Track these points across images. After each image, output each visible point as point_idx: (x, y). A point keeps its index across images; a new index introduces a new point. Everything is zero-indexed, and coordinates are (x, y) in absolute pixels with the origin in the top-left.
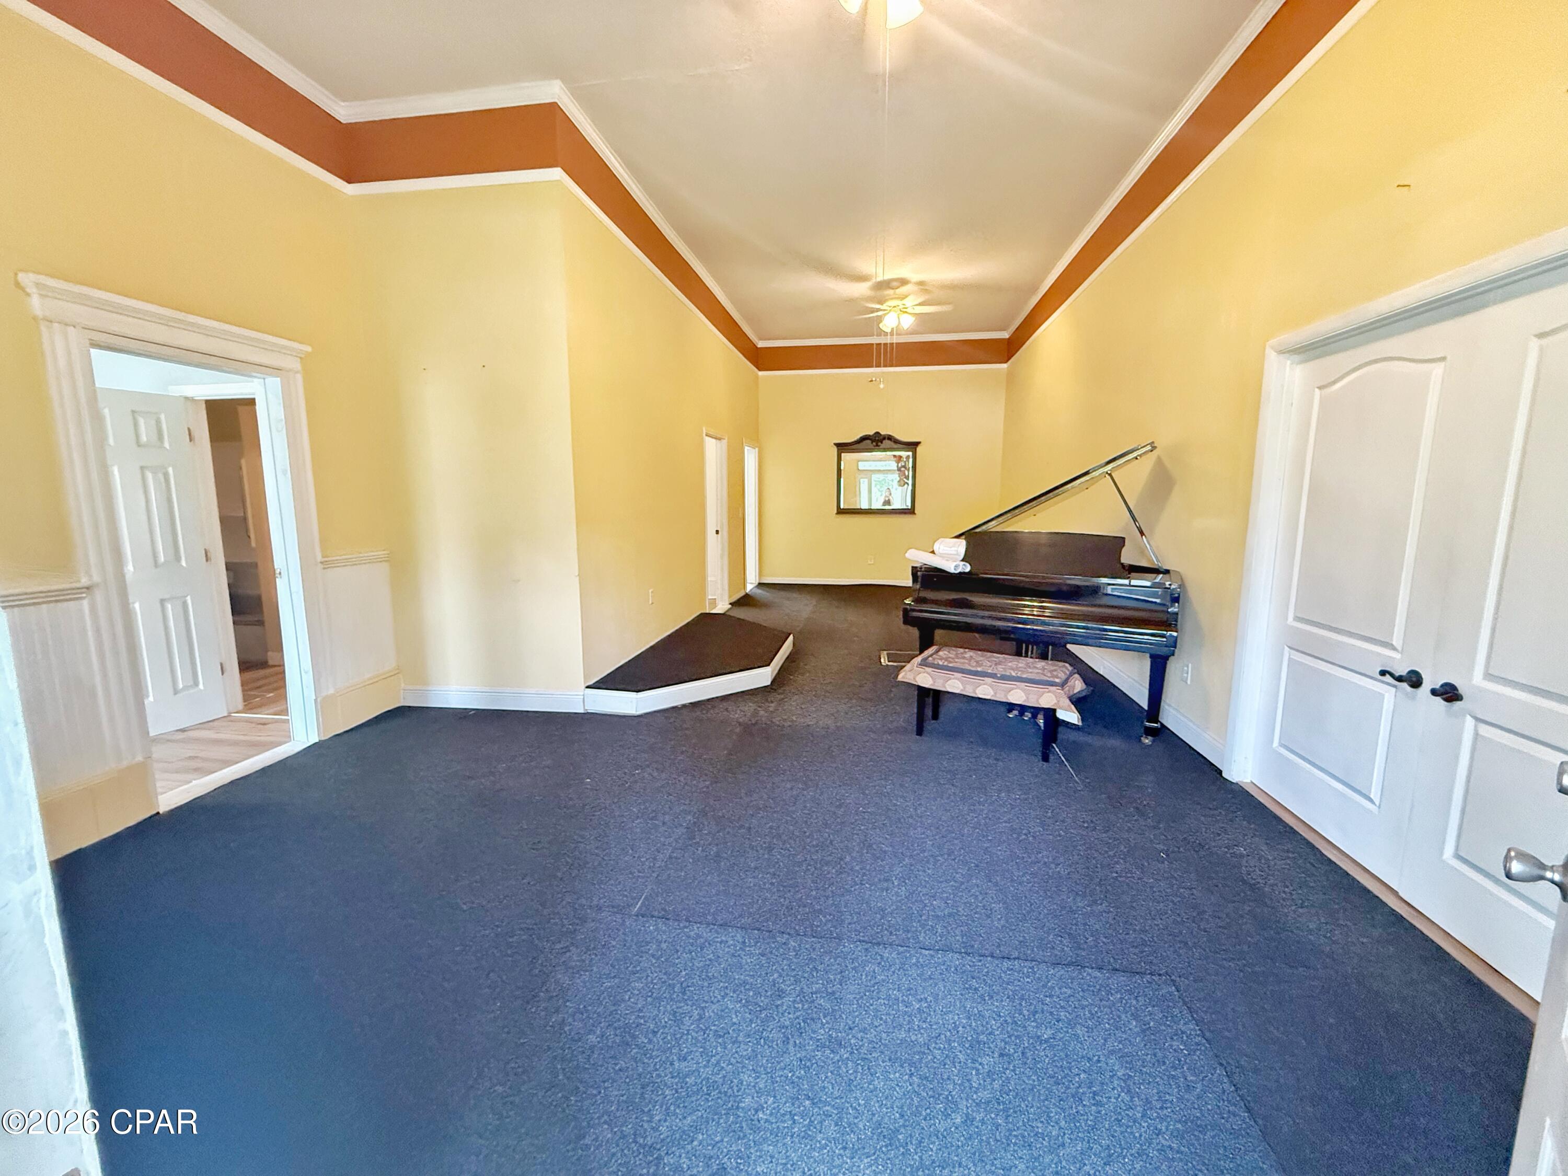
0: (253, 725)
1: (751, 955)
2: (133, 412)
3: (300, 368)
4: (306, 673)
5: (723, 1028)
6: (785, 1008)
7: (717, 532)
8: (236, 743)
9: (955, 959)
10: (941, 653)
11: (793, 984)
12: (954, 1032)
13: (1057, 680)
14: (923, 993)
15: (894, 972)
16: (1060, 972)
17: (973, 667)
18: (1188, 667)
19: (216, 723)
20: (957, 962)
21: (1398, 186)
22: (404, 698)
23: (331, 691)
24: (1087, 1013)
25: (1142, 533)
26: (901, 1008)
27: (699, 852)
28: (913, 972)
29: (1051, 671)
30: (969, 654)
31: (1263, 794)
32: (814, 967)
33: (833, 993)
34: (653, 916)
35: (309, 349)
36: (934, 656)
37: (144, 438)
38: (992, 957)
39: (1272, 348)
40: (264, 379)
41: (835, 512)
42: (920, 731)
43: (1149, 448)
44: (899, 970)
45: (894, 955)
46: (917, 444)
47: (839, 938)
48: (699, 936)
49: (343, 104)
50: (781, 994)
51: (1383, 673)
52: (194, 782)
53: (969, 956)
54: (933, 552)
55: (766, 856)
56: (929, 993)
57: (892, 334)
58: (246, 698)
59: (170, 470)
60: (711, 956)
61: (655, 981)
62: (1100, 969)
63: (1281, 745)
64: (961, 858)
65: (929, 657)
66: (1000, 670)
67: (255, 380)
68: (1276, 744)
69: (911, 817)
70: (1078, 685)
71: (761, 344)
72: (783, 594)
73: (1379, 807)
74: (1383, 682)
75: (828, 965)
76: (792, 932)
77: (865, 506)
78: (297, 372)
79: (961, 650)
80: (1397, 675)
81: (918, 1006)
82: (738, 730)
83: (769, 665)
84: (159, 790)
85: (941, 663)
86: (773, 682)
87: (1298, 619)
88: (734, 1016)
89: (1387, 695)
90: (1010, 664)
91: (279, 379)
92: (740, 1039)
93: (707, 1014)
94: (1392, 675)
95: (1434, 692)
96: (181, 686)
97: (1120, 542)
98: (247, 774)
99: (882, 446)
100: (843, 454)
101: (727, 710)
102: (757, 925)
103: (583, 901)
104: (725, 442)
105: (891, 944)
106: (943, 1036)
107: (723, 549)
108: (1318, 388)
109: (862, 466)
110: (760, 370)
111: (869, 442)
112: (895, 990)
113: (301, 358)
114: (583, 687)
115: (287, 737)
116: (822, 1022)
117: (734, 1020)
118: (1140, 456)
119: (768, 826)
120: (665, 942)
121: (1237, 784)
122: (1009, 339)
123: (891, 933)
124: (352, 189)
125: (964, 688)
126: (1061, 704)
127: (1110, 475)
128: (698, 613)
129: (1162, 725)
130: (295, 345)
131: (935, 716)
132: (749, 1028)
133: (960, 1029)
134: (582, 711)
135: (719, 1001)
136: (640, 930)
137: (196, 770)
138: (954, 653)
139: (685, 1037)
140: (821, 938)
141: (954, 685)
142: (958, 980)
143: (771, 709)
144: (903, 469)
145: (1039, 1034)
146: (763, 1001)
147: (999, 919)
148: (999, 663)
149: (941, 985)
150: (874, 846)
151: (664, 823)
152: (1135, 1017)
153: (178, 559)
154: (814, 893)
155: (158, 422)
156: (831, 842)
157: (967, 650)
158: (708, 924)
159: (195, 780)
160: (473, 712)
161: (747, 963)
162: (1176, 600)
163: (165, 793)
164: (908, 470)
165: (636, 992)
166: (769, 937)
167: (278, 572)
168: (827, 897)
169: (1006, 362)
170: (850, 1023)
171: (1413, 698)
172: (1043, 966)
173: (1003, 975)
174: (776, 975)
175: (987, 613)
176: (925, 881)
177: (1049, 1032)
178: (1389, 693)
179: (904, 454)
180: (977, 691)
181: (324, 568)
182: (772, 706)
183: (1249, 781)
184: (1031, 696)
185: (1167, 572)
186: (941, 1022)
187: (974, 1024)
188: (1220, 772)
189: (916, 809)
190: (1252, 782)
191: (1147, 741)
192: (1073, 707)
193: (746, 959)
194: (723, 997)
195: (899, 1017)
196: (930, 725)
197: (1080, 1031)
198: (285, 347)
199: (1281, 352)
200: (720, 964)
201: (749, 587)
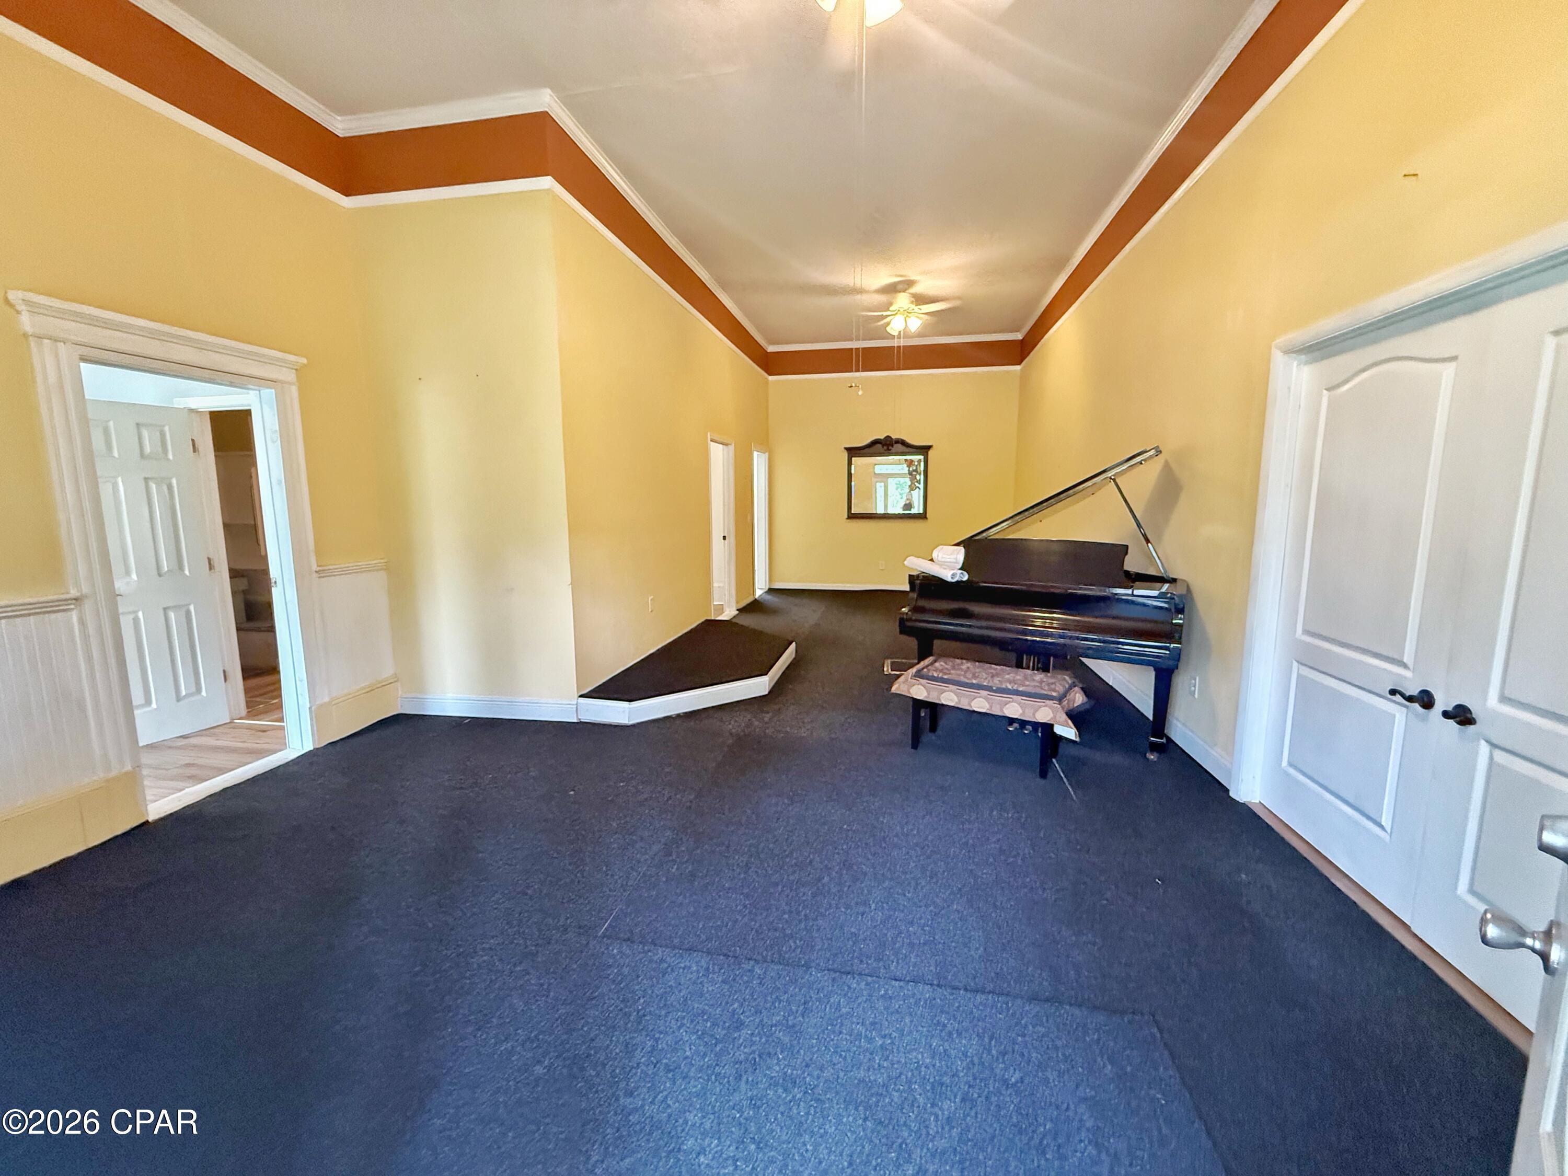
0: (253, 732)
1: (713, 982)
2: (138, 424)
3: (295, 380)
4: (301, 681)
5: (674, 1062)
6: (741, 1041)
7: (724, 538)
8: (234, 750)
9: (926, 992)
10: (937, 664)
11: (753, 1015)
12: (916, 1073)
13: (1054, 694)
14: (888, 1027)
15: (859, 1004)
16: (1033, 1008)
17: (968, 679)
18: (1195, 680)
19: (216, 730)
20: (927, 996)
21: (1405, 175)
22: (402, 706)
23: (326, 699)
24: (1060, 1055)
25: (1148, 541)
26: (863, 1044)
27: (674, 870)
28: (880, 1005)
29: (1049, 684)
30: (966, 665)
31: (1272, 816)
32: (777, 997)
33: (794, 1026)
34: (619, 939)
35: (304, 361)
36: (930, 667)
37: (148, 449)
38: (966, 990)
39: (1280, 348)
40: (259, 391)
41: (846, 516)
42: (915, 744)
43: (1152, 452)
44: (865, 1002)
45: (863, 985)
46: (929, 447)
47: (807, 966)
48: (662, 961)
49: (339, 118)
50: (740, 1025)
51: (1393, 692)
52: (187, 790)
53: (941, 988)
54: (932, 560)
55: (742, 876)
56: (894, 1029)
57: (899, 337)
58: (249, 705)
59: (174, 481)
60: (672, 983)
61: (611, 1009)
62: (1080, 1006)
63: (1290, 764)
64: (944, 881)
65: (923, 669)
66: (996, 682)
67: (251, 392)
68: (1285, 763)
69: (897, 835)
70: (1078, 698)
71: (771, 349)
72: (791, 599)
73: (1390, 836)
74: (1394, 702)
75: (791, 996)
76: (760, 957)
77: (880, 510)
78: (290, 383)
79: (958, 661)
80: (1407, 694)
81: (880, 1042)
82: (730, 741)
83: (766, 674)
84: (148, 798)
85: (935, 675)
86: (770, 692)
87: (1306, 632)
88: (688, 1049)
89: (1397, 715)
90: (1007, 676)
91: (273, 390)
92: (692, 1074)
93: (660, 1046)
94: (1402, 695)
95: (1446, 715)
96: (184, 693)
97: (1123, 550)
98: (238, 782)
99: (893, 450)
100: (853, 459)
101: (721, 720)
102: (725, 951)
103: (550, 921)
104: (732, 448)
105: (860, 974)
106: (903, 1077)
107: (730, 554)
108: (1326, 389)
109: (878, 470)
110: (770, 374)
111: (879, 446)
112: (858, 1023)
113: (296, 370)
114: (576, 696)
115: (283, 745)
116: (778, 1058)
117: (688, 1053)
118: (1145, 460)
119: (748, 843)
120: (628, 966)
121: (1244, 804)
122: (1022, 340)
123: (861, 961)
124: (347, 202)
125: (960, 701)
126: (1058, 718)
127: (1114, 480)
128: (703, 620)
129: (1169, 740)
130: (292, 358)
131: (933, 729)
132: (702, 1063)
133: (923, 1069)
134: (575, 720)
135: (673, 1032)
136: (603, 953)
137: (190, 777)
138: (951, 663)
139: (634, 1071)
140: (788, 965)
141: (949, 697)
142: (927, 1014)
143: (766, 719)
144: (914, 473)
145: (1007, 1077)
146: (720, 1032)
147: (977, 949)
148: (997, 675)
149: (907, 1020)
150: (855, 867)
151: (642, 839)
152: (1111, 1060)
153: (181, 568)
154: (786, 916)
155: (163, 434)
156: (811, 862)
157: (964, 661)
158: (674, 948)
159: (188, 787)
160: (467, 721)
161: (708, 991)
162: (1180, 611)
163: (156, 801)
164: (920, 474)
165: (591, 1020)
166: (734, 963)
167: (273, 581)
168: (800, 921)
169: (1019, 364)
170: (807, 1059)
171: (1424, 719)
172: (1019, 1002)
173: (975, 1010)
174: (736, 1005)
175: (984, 623)
176: (904, 905)
177: (1017, 1075)
178: (1399, 713)
179: (916, 458)
180: (972, 704)
181: (319, 577)
182: (767, 717)
183: (1258, 802)
184: (1027, 710)
185: (1174, 581)
186: (903, 1061)
187: (938, 1064)
188: (1227, 791)
189: (902, 828)
190: (1260, 802)
191: (1152, 757)
192: (1070, 722)
193: (708, 987)
194: (680, 1028)
195: (859, 1054)
196: (927, 737)
197: (1051, 1075)
198: (278, 359)
199: (1289, 351)
200: (680, 991)
201: (759, 593)
